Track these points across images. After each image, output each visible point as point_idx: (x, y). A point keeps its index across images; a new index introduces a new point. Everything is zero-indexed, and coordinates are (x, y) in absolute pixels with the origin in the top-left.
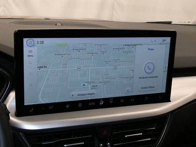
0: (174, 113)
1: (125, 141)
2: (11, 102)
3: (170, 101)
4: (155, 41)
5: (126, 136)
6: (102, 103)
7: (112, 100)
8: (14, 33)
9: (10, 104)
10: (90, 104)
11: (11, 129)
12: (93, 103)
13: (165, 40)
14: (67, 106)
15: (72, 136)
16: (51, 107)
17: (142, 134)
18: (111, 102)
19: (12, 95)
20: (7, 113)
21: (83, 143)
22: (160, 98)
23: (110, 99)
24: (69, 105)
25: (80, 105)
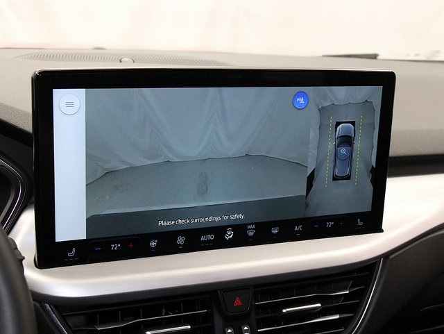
0: (392, 257)
5: (284, 311)
6: (230, 235)
7: (251, 229)
8: (33, 78)
10: (203, 238)
11: (31, 298)
12: (211, 237)
14: (153, 244)
15: (164, 311)
16: (115, 247)
17: (319, 305)
20: (19, 260)
21: (189, 327)
22: (360, 223)
23: (248, 227)
24: (156, 241)
25: (181, 240)
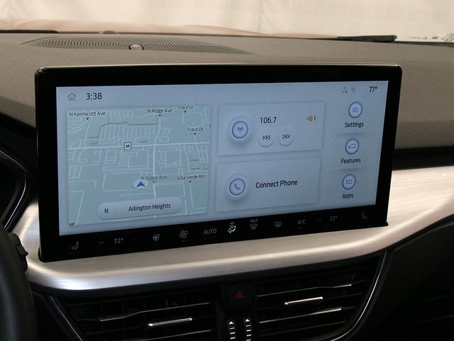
0: (396, 250)
1: (285, 315)
2: (29, 229)
3: (386, 224)
4: (353, 89)
5: (286, 303)
6: (233, 229)
7: (254, 223)
8: (36, 76)
9: (26, 233)
10: (205, 232)
11: (30, 289)
12: (214, 231)
13: (376, 88)
14: (156, 238)
15: (167, 303)
16: (118, 241)
17: (321, 298)
18: (254, 228)
19: (32, 213)
20: (22, 255)
21: (191, 319)
22: (364, 217)
23: (251, 221)
24: (159, 235)
25: (184, 234)
